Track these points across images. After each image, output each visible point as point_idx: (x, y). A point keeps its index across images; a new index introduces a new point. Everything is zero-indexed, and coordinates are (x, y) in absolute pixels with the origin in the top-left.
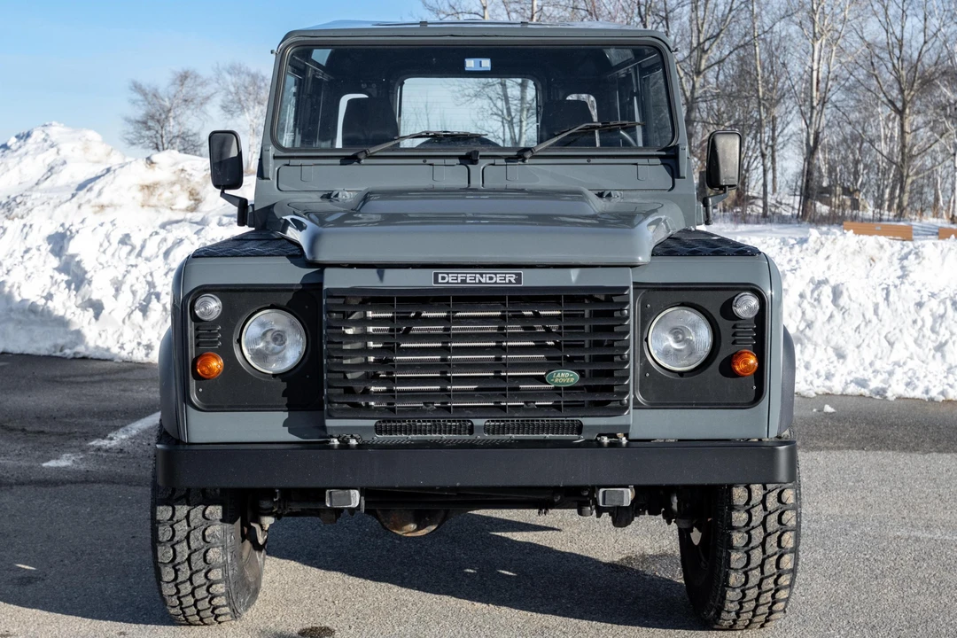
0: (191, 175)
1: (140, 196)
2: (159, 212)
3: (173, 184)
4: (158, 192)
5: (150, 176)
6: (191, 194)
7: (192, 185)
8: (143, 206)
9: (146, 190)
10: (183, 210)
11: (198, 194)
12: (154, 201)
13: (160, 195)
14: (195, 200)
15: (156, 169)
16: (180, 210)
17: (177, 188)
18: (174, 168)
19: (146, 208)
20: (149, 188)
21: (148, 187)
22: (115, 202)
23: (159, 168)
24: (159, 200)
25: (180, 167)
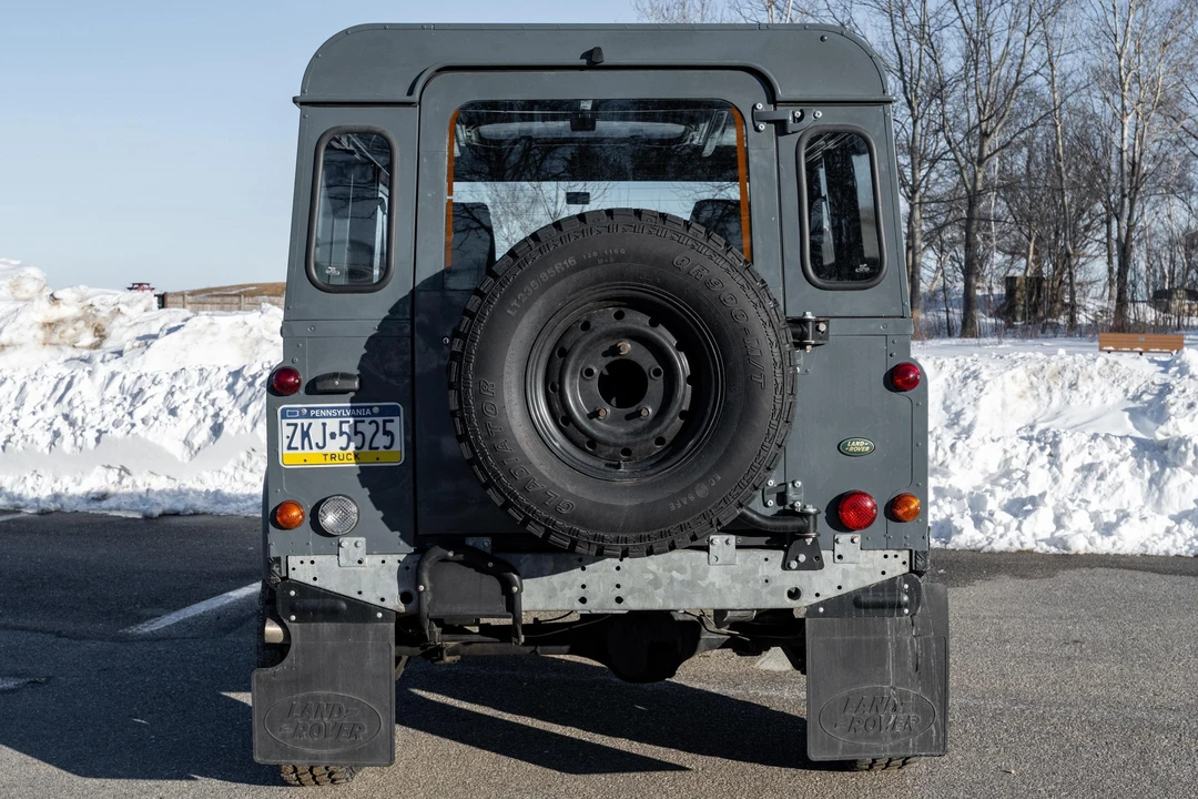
0: (98, 311)
1: (41, 334)
2: (61, 350)
3: (77, 320)
4: (60, 329)
5: (55, 313)
6: (97, 330)
7: (98, 321)
8: (44, 344)
9: (48, 329)
10: (87, 348)
11: (104, 330)
12: (55, 339)
13: (63, 332)
14: (101, 336)
15: (61, 305)
16: (83, 347)
17: (81, 324)
18: (81, 305)
19: (48, 347)
20: (50, 326)
21: (50, 324)
22: (15, 340)
23: (64, 304)
24: (61, 337)
25: (89, 302)
